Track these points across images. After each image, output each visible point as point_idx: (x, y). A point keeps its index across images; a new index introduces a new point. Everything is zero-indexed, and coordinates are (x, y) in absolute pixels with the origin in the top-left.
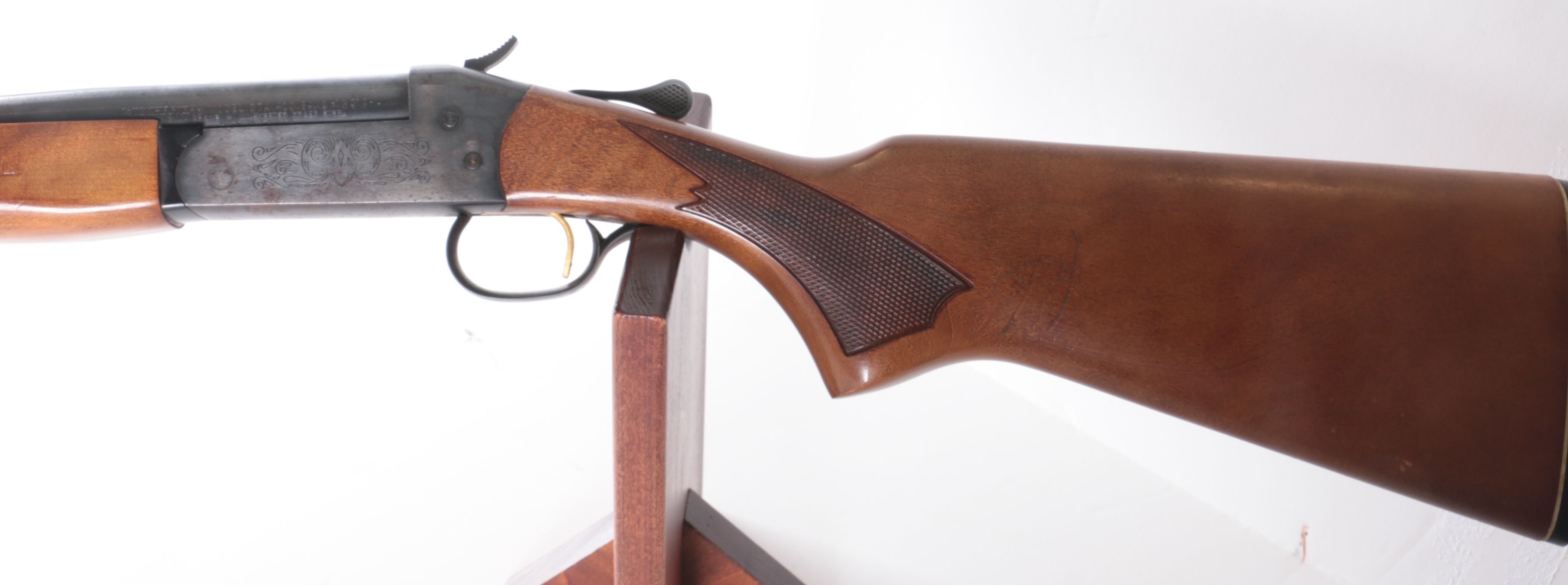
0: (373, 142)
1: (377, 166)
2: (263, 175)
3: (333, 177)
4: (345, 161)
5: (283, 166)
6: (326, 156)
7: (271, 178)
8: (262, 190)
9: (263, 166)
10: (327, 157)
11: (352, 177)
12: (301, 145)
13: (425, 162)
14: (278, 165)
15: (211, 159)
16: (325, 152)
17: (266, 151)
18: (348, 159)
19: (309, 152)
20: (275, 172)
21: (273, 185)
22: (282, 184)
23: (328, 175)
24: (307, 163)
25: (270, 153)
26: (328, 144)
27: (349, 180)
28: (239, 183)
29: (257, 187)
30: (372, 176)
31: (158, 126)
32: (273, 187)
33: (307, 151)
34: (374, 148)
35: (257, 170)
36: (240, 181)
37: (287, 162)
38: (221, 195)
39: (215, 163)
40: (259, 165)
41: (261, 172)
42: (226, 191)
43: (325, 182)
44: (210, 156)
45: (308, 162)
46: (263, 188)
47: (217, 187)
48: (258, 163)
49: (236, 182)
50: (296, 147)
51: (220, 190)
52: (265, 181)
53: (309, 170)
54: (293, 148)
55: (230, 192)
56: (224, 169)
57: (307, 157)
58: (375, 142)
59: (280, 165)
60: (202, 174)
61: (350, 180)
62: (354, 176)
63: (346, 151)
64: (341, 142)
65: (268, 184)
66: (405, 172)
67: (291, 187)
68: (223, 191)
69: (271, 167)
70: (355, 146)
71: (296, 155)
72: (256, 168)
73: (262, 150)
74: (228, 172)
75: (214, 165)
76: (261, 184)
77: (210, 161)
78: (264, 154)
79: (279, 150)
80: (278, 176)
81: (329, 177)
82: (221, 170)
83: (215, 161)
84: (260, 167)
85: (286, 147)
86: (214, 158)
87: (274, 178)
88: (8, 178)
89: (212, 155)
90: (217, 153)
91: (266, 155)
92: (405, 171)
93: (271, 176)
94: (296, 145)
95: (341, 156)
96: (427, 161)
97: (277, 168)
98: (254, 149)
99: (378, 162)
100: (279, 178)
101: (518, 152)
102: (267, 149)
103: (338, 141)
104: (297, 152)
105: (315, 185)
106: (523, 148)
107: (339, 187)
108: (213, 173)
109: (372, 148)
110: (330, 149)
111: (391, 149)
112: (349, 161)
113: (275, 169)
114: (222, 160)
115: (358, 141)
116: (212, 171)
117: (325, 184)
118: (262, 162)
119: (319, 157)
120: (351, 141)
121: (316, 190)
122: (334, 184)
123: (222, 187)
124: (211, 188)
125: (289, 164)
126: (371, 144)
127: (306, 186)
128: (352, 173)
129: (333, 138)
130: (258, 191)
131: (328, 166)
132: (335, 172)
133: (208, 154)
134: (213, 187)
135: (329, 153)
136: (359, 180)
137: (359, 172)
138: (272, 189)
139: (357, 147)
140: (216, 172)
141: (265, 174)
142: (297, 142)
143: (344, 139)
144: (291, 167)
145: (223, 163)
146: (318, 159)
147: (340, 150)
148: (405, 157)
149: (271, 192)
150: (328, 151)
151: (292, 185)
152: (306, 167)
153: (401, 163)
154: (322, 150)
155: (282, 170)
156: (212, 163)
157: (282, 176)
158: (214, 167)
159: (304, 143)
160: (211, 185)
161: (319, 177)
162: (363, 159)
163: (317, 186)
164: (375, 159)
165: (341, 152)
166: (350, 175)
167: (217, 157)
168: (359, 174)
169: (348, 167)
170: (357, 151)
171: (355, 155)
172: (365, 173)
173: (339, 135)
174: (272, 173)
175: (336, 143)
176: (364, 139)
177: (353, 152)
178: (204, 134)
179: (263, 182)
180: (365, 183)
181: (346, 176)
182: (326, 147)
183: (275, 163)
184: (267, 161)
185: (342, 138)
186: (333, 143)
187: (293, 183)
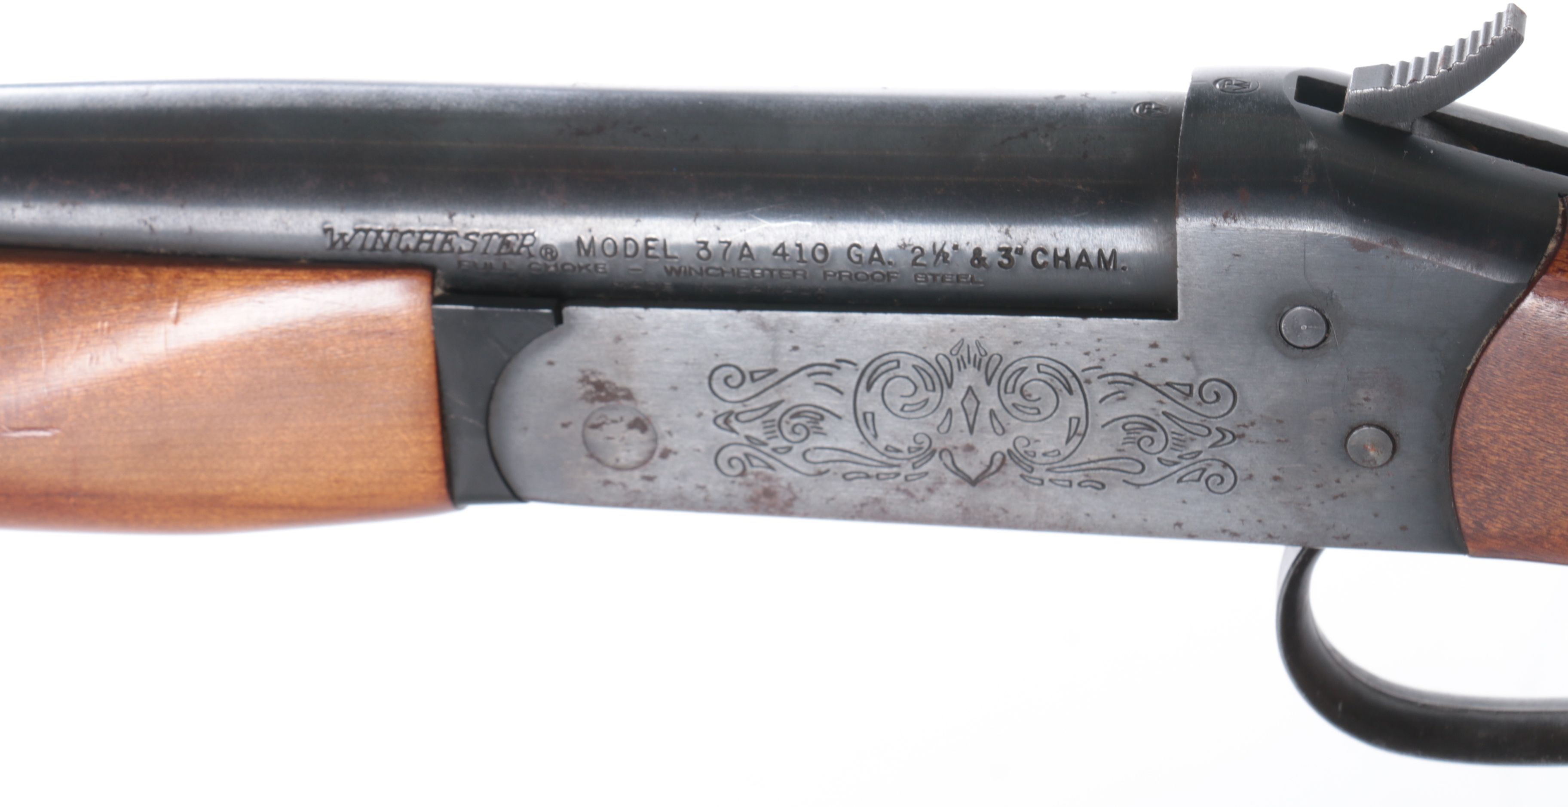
0: (1067, 374)
1: (1076, 440)
2: (745, 441)
3: (946, 457)
4: (984, 419)
5: (802, 420)
6: (926, 400)
7: (766, 449)
8: (739, 480)
9: (742, 417)
10: (931, 405)
11: (1003, 463)
12: (851, 367)
13: (1224, 436)
14: (786, 418)
15: (591, 387)
16: (922, 395)
17: (748, 378)
18: (992, 413)
19: (876, 390)
20: (778, 433)
21: (772, 469)
22: (799, 469)
23: (933, 453)
24: (869, 417)
25: (762, 384)
26: (931, 371)
27: (993, 468)
28: (672, 457)
29: (725, 468)
30: (1064, 463)
32: (771, 472)
33: (869, 387)
34: (1070, 391)
35: (724, 426)
36: (675, 453)
37: (813, 410)
38: (624, 485)
39: (601, 399)
40: (731, 413)
41: (737, 433)
42: (637, 474)
43: (924, 469)
44: (585, 380)
45: (873, 414)
46: (743, 474)
47: (611, 461)
48: (728, 407)
49: (665, 454)
50: (837, 372)
51: (620, 469)
52: (747, 455)
53: (876, 436)
54: (831, 374)
55: (650, 479)
56: (629, 417)
57: (869, 402)
58: (1074, 375)
59: (792, 417)
60: (564, 425)
61: (998, 469)
62: (1009, 461)
63: (990, 399)
64: (971, 369)
65: (755, 462)
66: (1160, 460)
67: (824, 477)
68: (627, 474)
69: (765, 422)
70: (1011, 383)
71: (835, 395)
72: (720, 421)
73: (738, 378)
74: (640, 424)
75: (598, 405)
76: (734, 462)
77: (590, 392)
78: (745, 386)
79: (788, 377)
80: (785, 444)
81: (937, 455)
82: (622, 419)
83: (603, 394)
84: (732, 418)
85: (810, 371)
86: (600, 386)
87: (775, 450)
89: (593, 379)
90: (608, 374)
91: (749, 389)
93: (764, 444)
94: (838, 368)
95: (971, 405)
96: (1229, 437)
97: (783, 424)
98: (715, 369)
99: (1081, 429)
100: (789, 449)
101: (1510, 438)
102: (752, 373)
103: (962, 364)
104: (841, 389)
105: (897, 475)
106: (1528, 429)
107: (967, 488)
108: (595, 427)
109: (1065, 392)
110: (938, 387)
111: (1121, 395)
112: (996, 423)
113: (776, 428)
114: (621, 394)
115: (1023, 369)
116: (594, 421)
117: (926, 474)
118: (739, 408)
119: (904, 406)
120: (1002, 367)
121: (898, 489)
122: (951, 477)
123: (623, 462)
124: (592, 462)
125: (818, 417)
126: (1062, 379)
127: (868, 476)
128: (1005, 451)
129: (948, 354)
130: (731, 479)
131: (934, 431)
132: (955, 448)
133: (580, 375)
134: (599, 460)
135: (934, 397)
136: (1025, 473)
137: (1026, 452)
138: (769, 479)
139: (1018, 386)
140: (604, 423)
141: (748, 438)
142: (838, 361)
143: (980, 360)
144: (822, 424)
145: (624, 402)
146: (902, 409)
147: (970, 388)
148: (1163, 420)
149: (766, 484)
150: (934, 390)
151: (827, 471)
152: (868, 427)
153: (1150, 433)
154: (916, 388)
155: (797, 429)
156: (593, 401)
157: (798, 449)
158: (601, 409)
159: (862, 366)
160: (591, 456)
161: (906, 455)
162: (1037, 417)
163: (901, 478)
164: (1075, 422)
165: (970, 395)
166: (998, 457)
167: (607, 386)
168: (1026, 456)
169: (992, 436)
170: (1020, 397)
171: (1014, 405)
172: (1045, 454)
173: (965, 348)
174: (769, 438)
175: (955, 369)
176: (1038, 366)
177: (1009, 400)
178: (565, 321)
179: (743, 458)
180: (1042, 482)
181: (987, 461)
182: (928, 380)
183: (778, 411)
184: (755, 403)
185: (975, 356)
186: (947, 369)
187: (828, 466)
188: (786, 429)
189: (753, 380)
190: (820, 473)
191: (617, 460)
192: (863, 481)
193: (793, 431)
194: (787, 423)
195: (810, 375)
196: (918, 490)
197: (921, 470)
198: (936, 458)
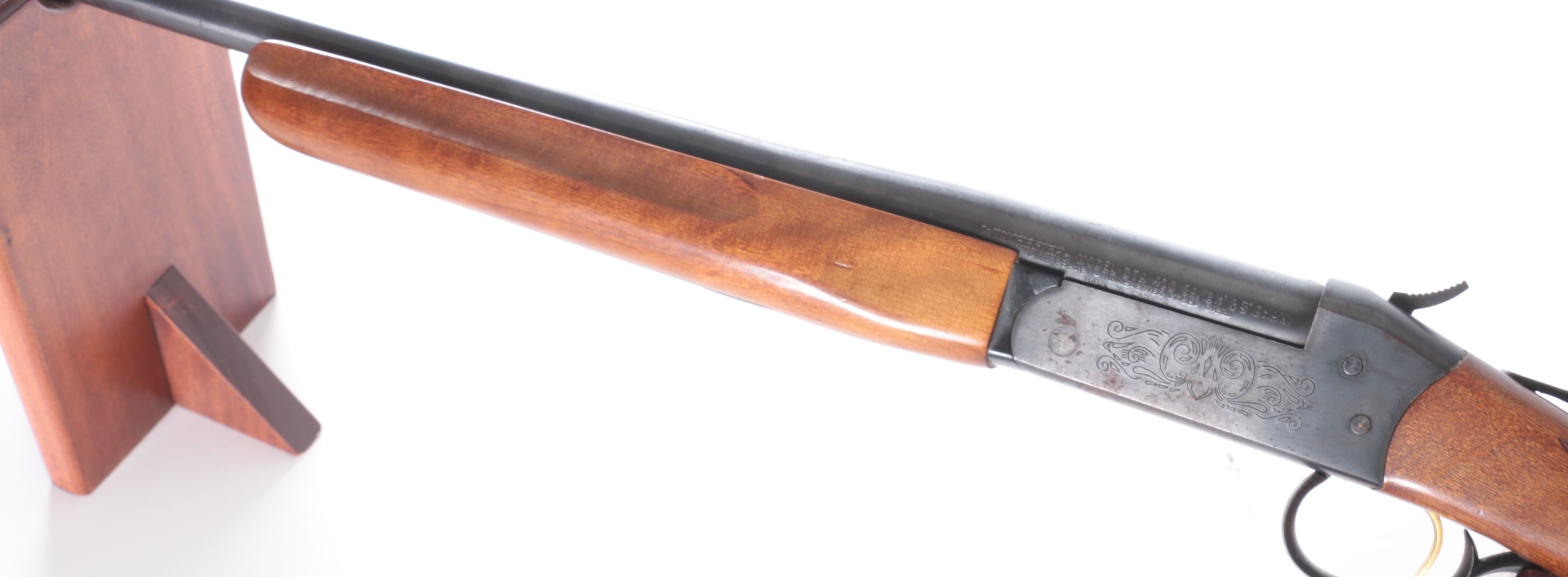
0: (1251, 361)
1: (1245, 390)
2: (1112, 356)
3: (1190, 385)
4: (1211, 372)
5: (1139, 353)
6: (1191, 358)
7: (1119, 362)
8: (1104, 372)
9: (1115, 346)
10: (1192, 360)
11: (1211, 393)
12: (1167, 335)
13: (1304, 405)
14: (1133, 350)
15: (1060, 317)
16: (1191, 354)
17: (1124, 329)
18: (1215, 370)
19: (1173, 348)
20: (1127, 356)
21: (1119, 371)
22: (1129, 374)
23: (1185, 381)
24: (1166, 359)
25: (1129, 333)
26: (1197, 345)
27: (1207, 394)
28: (1081, 355)
29: (1100, 366)
30: (1235, 400)
31: (1016, 259)
32: (1117, 373)
33: (1171, 345)
34: (1250, 369)
35: (1106, 347)
36: (1083, 354)
37: (1145, 350)
38: (1057, 362)
39: (1063, 323)
40: (1111, 342)
41: (1110, 351)
42: (1064, 359)
43: (1179, 387)
44: (1060, 313)
45: (1168, 358)
46: (1106, 370)
47: (1056, 351)
48: (1111, 340)
49: (1079, 353)
50: (1160, 336)
51: (1058, 355)
52: (1111, 363)
53: (1165, 368)
54: (1157, 336)
55: (1068, 362)
56: (1071, 333)
57: (1169, 351)
58: (1254, 362)
59: (1135, 351)
60: (1044, 330)
61: (1209, 396)
62: (1214, 393)
63: (1217, 362)
64: (1214, 349)
65: (1113, 367)
66: (1274, 409)
67: (1138, 380)
68: (1060, 358)
69: (1123, 350)
70: (1227, 360)
71: (1156, 345)
72: (1106, 345)
73: (1121, 327)
74: (1074, 338)
75: (1061, 325)
76: (1105, 365)
77: (1059, 319)
78: (1121, 332)
79: (1140, 333)
80: (1128, 362)
82: (1067, 333)
83: (1065, 321)
84: (1111, 344)
85: (1150, 332)
86: (1064, 317)
87: (1123, 363)
88: (838, 269)
89: (1063, 313)
90: (1070, 313)
91: (1124, 333)
92: (1276, 408)
93: (1120, 360)
94: (1161, 334)
95: (1208, 365)
96: (1306, 406)
97: (1131, 353)
98: (1113, 322)
99: (1248, 387)
100: (1128, 364)
101: (1419, 434)
102: (1126, 327)
103: (1211, 345)
104: (1159, 343)
105: (1167, 387)
106: (1428, 432)
107: (1193, 400)
108: (1056, 334)
109: (1247, 369)
110: (1198, 353)
111: (1269, 376)
112: (1215, 374)
113: (1127, 354)
114: (1072, 322)
115: (1234, 355)
116: (1056, 332)
117: (1178, 390)
118: (1116, 341)
119: (1182, 357)
120: (1226, 351)
121: (1165, 393)
122: (1188, 393)
123: (1061, 353)
124: (1048, 349)
125: (1145, 353)
126: (1248, 363)
127: (1155, 384)
128: (1214, 389)
129: (1207, 340)
130: (1100, 371)
131: (1189, 372)
132: (1195, 381)
133: (1059, 311)
134: (1051, 349)
135: (1195, 357)
136: (1218, 400)
138: (1116, 375)
139: (1230, 361)
140: (1060, 333)
141: (1114, 355)
142: (1163, 331)
143: (1219, 346)
144: (1146, 357)
145: (1072, 327)
146: (1180, 359)
147: (1210, 358)
148: (1282, 392)
149: (1114, 377)
150: (1196, 354)
151: (1140, 378)
152: (1163, 363)
153: (1274, 396)
154: (1189, 350)
155: (1135, 357)
156: (1059, 322)
157: (1132, 365)
158: (1061, 327)
159: (1171, 336)
160: (1049, 346)
161: (1174, 380)
162: (1233, 377)
163: (1168, 389)
164: (1246, 383)
165: (1209, 360)
166: (1211, 390)
167: (1068, 318)
168: (1221, 392)
169: (1212, 380)
170: (1229, 366)
171: (1225, 369)
172: (1229, 394)
173: (1215, 339)
174: (1123, 358)
175: (1208, 347)
176: (1241, 355)
177: (1224, 366)
178: (1062, 286)
179: (1109, 363)
180: (1224, 406)
181: (1206, 390)
182: (1195, 349)
183: (1130, 347)
184: (1122, 341)
185: (1218, 344)
186: (1204, 346)
187: (1142, 376)
188: (1131, 354)
189: (1126, 330)
190: (1137, 378)
191: (1059, 351)
192: (1153, 386)
193: (1133, 357)
194: (1132, 352)
195: (1150, 334)
196: (1173, 396)
197: (1177, 388)
198: (1185, 384)
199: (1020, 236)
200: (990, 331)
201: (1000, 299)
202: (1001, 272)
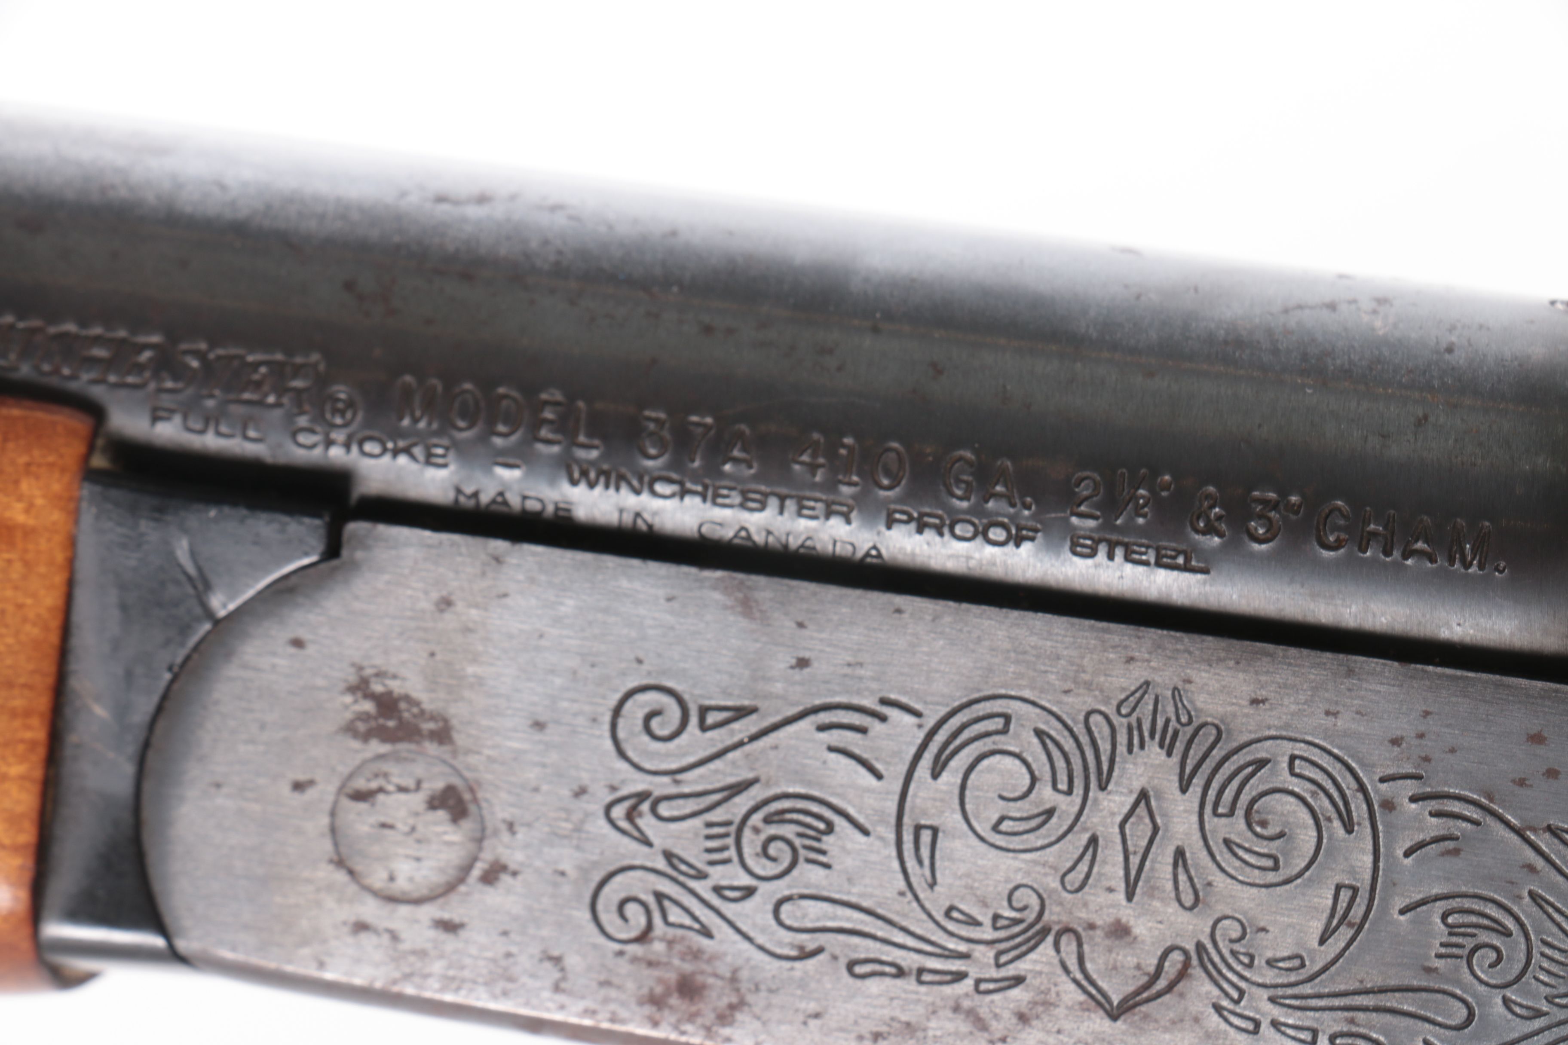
0: (1348, 783)
1: (1345, 933)
2: (661, 864)
3: (1069, 946)
4: (1161, 866)
5: (788, 831)
6: (1050, 813)
7: (699, 886)
8: (634, 949)
9: (666, 809)
10: (1057, 825)
11: (1183, 974)
12: (909, 720)
14: (756, 819)
15: (368, 706)
16: (1046, 794)
17: (694, 720)
18: (1180, 854)
19: (951, 777)
20: (732, 853)
21: (707, 933)
22: (760, 940)
23: (1045, 932)
24: (926, 837)
25: (720, 738)
26: (1069, 745)
27: (1161, 984)
28: (506, 878)
29: (609, 918)
30: (1307, 989)
31: (91, 448)
32: (704, 942)
33: (937, 768)
34: (1348, 824)
35: (624, 824)
36: (514, 872)
37: (815, 808)
38: (394, 937)
39: (386, 736)
40: (642, 796)
41: (648, 843)
42: (429, 912)
43: (1017, 968)
44: (360, 688)
45: (935, 831)
46: (644, 937)
47: (378, 878)
48: (639, 783)
49: (490, 877)
50: (876, 727)
51: (392, 899)
52: (660, 897)
53: (933, 884)
54: (863, 730)
55: (449, 927)
56: (436, 781)
57: (935, 794)
58: (1362, 788)
59: (768, 820)
60: (298, 786)
61: (1169, 988)
62: (1196, 971)
64: (1154, 753)
65: (675, 915)
66: (1506, 1001)
67: (811, 963)
68: (404, 910)
69: (709, 825)
70: (1230, 791)
71: (866, 779)
72: (618, 812)
73: (674, 712)
74: (454, 802)
75: (377, 747)
76: (632, 909)
77: (364, 717)
78: (683, 739)
79: (775, 727)
80: (745, 880)
81: (1050, 939)
82: (418, 784)
83: (391, 724)
84: (645, 807)
85: (825, 717)
86: (388, 704)
87: (718, 890)
89: (377, 687)
90: (410, 680)
91: (692, 745)
92: (1508, 993)
93: (702, 876)
94: (883, 719)
95: (1138, 835)
97: (747, 834)
98: (630, 694)
99: (1356, 914)
100: (749, 892)
102: (704, 711)
103: (1137, 735)
104: (879, 766)
107: (1099, 1023)
108: (360, 796)
109: (1337, 824)
110: (1079, 790)
111: (1450, 845)
112: (1182, 878)
113: (730, 841)
114: (431, 726)
115: (1261, 763)
116: (361, 784)
117: (1018, 980)
118: (661, 786)
119: (1002, 819)
120: (1217, 754)
121: (957, 1009)
122: (1071, 994)
123: (402, 884)
124: (341, 877)
125: (822, 826)
126: (1336, 795)
127: (900, 973)
128: (1191, 947)
129: (1110, 710)
130: (617, 947)
131: (1055, 884)
132: (1092, 926)
133: (353, 679)
134: (351, 872)
135: (1068, 806)
136: (1225, 1003)
137: (1234, 953)
138: (696, 954)
139: (1244, 799)
140: (381, 790)
141: (669, 856)
142: (884, 702)
143: (1176, 733)
144: (828, 842)
145: (431, 748)
146: (996, 828)
147: (1143, 796)
148: (1526, 909)
149: (688, 967)
150: (1069, 792)
151: (819, 951)
152: (920, 862)
153: (1497, 941)
154: (1034, 780)
155: (772, 850)
156: (366, 737)
157: (769, 892)
158: (381, 757)
159: (930, 722)
160: (340, 862)
161: (988, 934)
162: (1271, 877)
163: (968, 984)
164: (1345, 895)
165: (1142, 810)
166: (1176, 957)
167: (403, 705)
168: (1231, 960)
169: (1173, 908)
170: (1242, 824)
171: (1227, 842)
172: (1271, 963)
173: (1149, 699)
174: (712, 863)
175: (1122, 749)
176: (1293, 758)
177: (1219, 827)
178: (345, 553)
179: (651, 900)
180: (1257, 1024)
181: (1151, 963)
182: (1060, 764)
183: (742, 803)
184: (693, 781)
185: (1167, 721)
186: (1105, 747)
187: (822, 939)
188: (751, 843)
189: (704, 727)
190: (805, 955)
191: (392, 878)
192: (888, 981)
193: (765, 853)
194: (756, 830)
195: (822, 728)
196: (996, 1016)
197: (1011, 971)
198: (1047, 947)
199: (97, 331)
200: (27, 836)
201: (49, 667)
202: (28, 532)
